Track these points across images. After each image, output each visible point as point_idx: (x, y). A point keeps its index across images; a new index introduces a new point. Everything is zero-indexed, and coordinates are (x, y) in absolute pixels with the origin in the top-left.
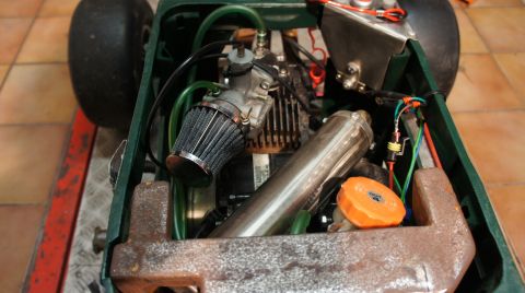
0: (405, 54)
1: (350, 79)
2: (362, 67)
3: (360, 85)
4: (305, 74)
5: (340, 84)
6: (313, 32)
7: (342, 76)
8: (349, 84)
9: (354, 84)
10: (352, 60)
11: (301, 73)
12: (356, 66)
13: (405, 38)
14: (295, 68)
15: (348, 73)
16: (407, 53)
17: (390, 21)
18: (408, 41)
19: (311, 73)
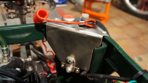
0: (103, 47)
1: (69, 66)
2: (76, 58)
3: (76, 69)
4: (45, 65)
5: (64, 69)
6: (45, 43)
7: (65, 65)
8: (69, 69)
9: (73, 69)
10: (69, 55)
11: (43, 65)
12: (72, 59)
13: (101, 36)
14: (39, 63)
15: (68, 63)
16: (104, 46)
17: (88, 27)
18: (104, 37)
19: (48, 64)
